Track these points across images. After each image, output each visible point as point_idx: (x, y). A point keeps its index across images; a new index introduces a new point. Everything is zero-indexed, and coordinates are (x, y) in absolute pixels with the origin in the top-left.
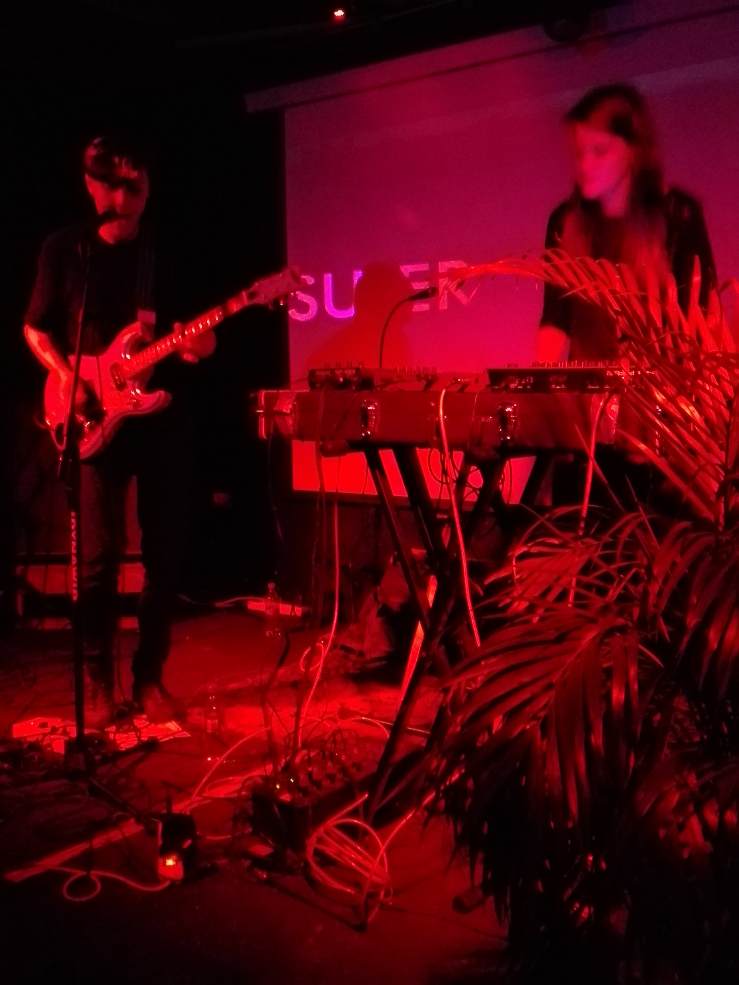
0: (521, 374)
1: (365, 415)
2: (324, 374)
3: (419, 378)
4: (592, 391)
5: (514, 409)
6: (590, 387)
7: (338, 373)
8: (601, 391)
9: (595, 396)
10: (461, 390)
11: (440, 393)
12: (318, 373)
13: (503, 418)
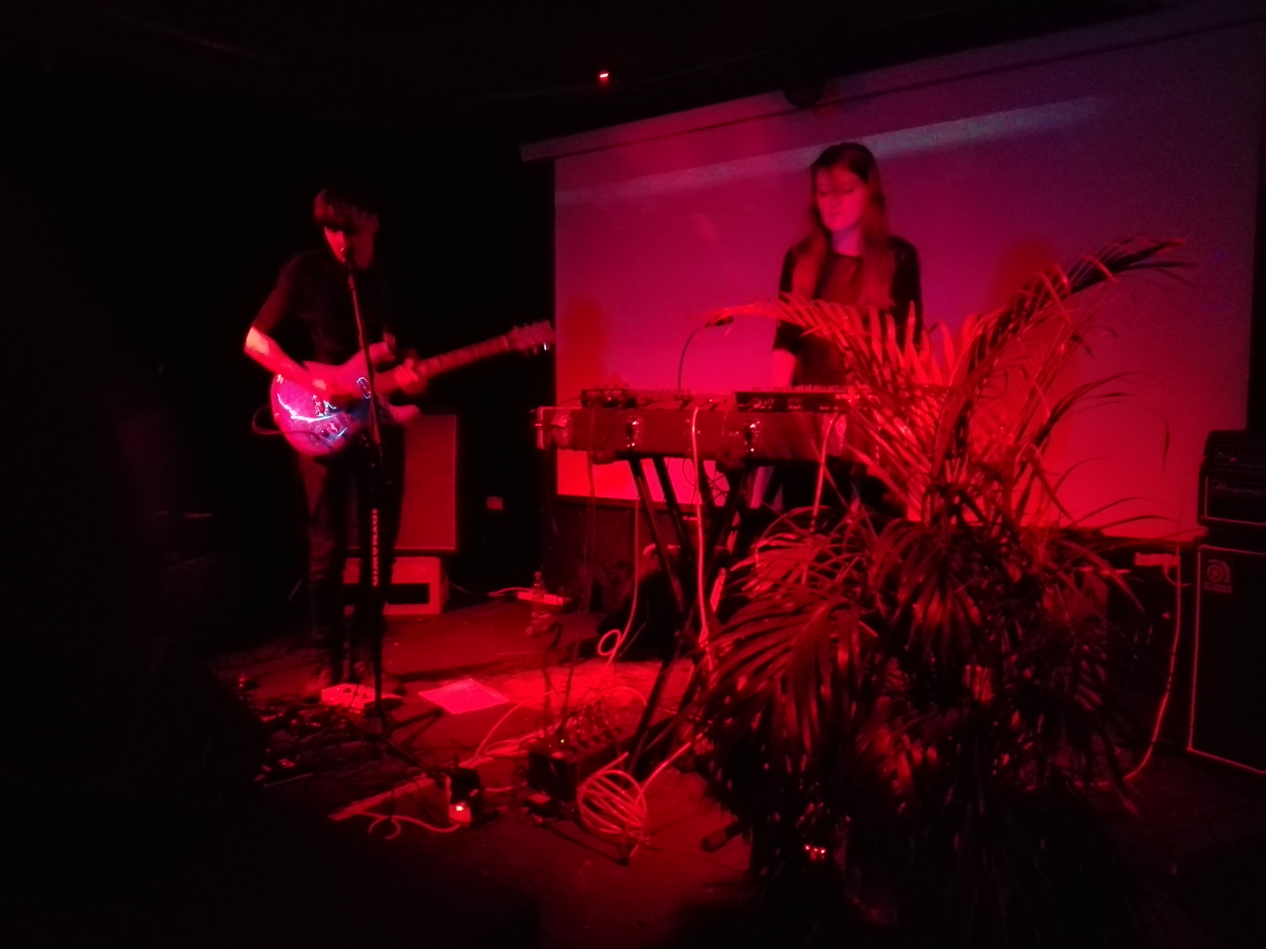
0: (764, 396)
1: (630, 430)
2: (594, 393)
3: (676, 398)
4: (824, 412)
5: (758, 426)
6: (822, 408)
7: (607, 393)
8: (831, 412)
9: (826, 416)
10: (712, 409)
11: (693, 411)
12: (589, 393)
13: (749, 434)
